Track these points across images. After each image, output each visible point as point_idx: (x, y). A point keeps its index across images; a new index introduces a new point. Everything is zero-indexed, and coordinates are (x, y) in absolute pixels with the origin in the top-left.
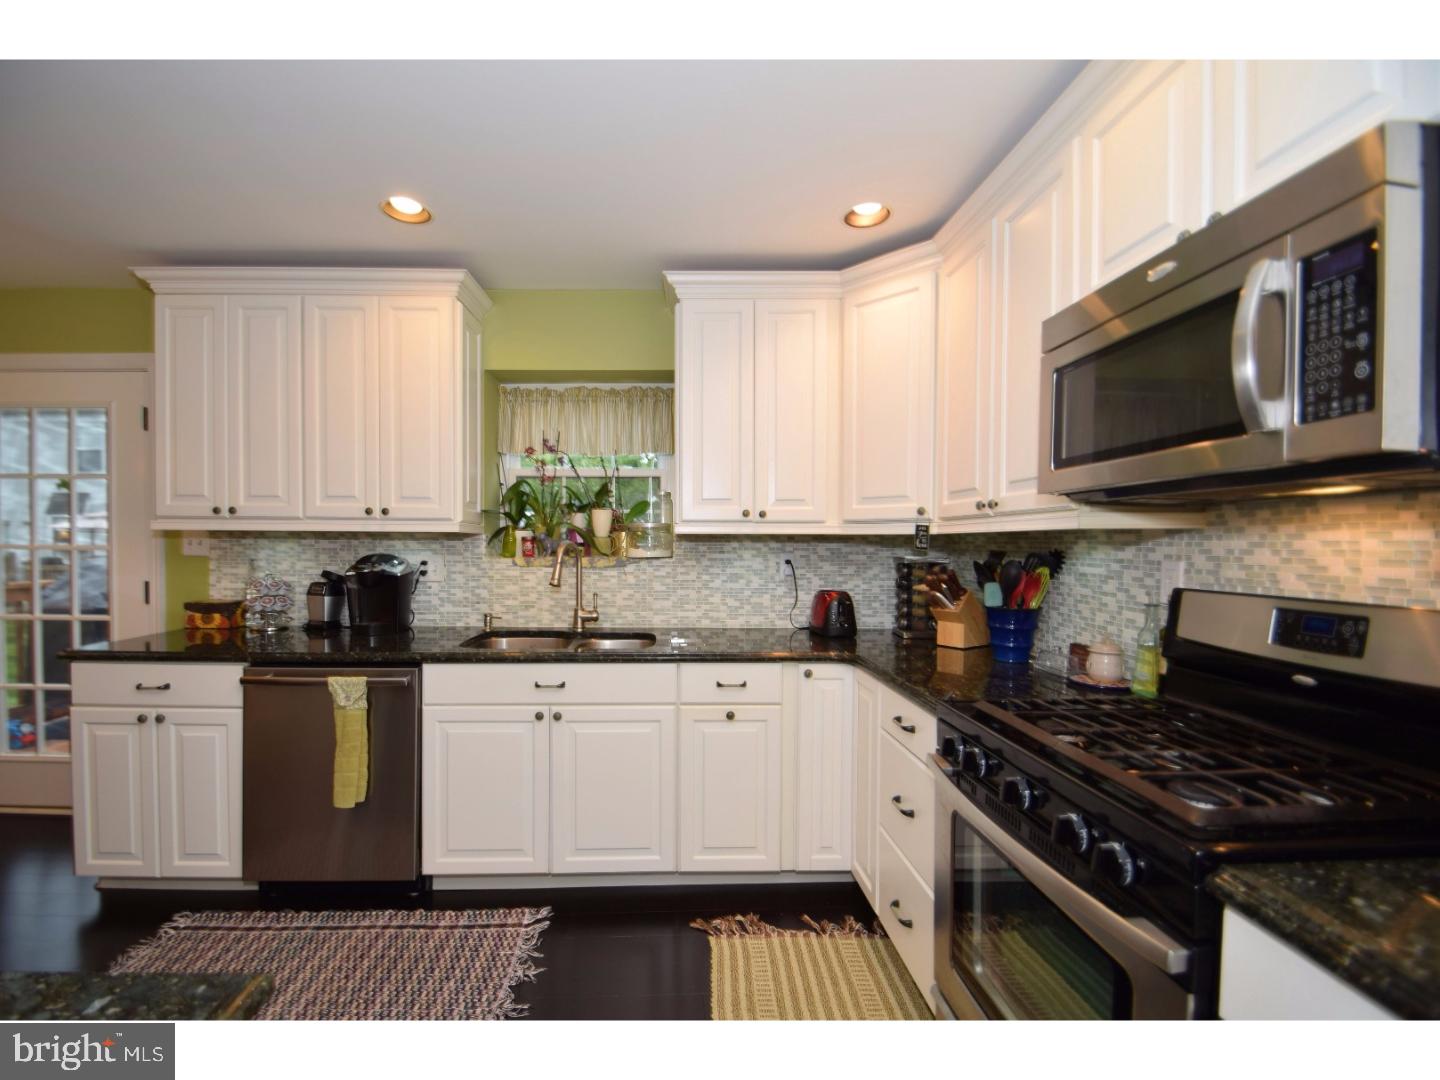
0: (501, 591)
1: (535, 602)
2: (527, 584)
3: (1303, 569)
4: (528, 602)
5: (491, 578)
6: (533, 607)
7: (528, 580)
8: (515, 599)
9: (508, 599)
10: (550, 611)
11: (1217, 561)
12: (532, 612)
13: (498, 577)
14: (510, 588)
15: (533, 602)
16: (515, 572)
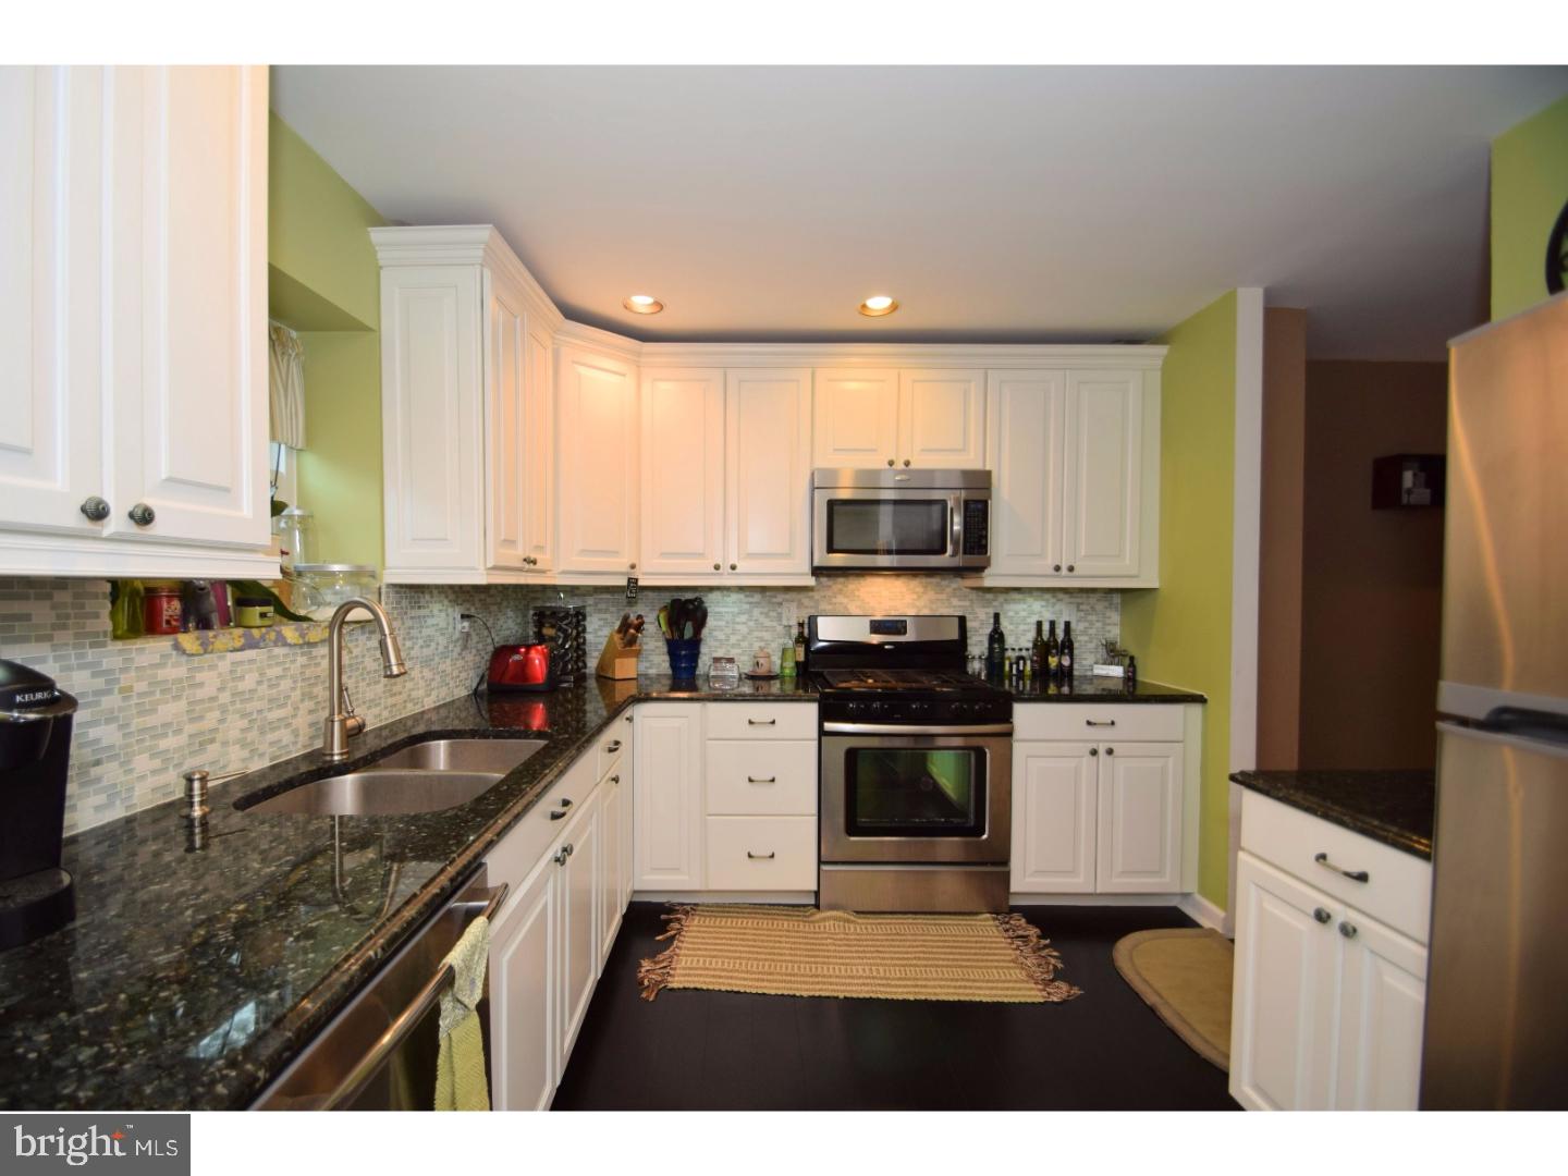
0: (150, 721)
1: (216, 730)
2: (200, 694)
3: (858, 603)
4: (202, 733)
5: (126, 691)
6: (212, 741)
7: (201, 685)
8: (179, 731)
9: (165, 735)
10: (243, 744)
11: (817, 601)
12: (213, 750)
13: (141, 687)
14: (170, 710)
15: (212, 731)
16: (176, 670)
